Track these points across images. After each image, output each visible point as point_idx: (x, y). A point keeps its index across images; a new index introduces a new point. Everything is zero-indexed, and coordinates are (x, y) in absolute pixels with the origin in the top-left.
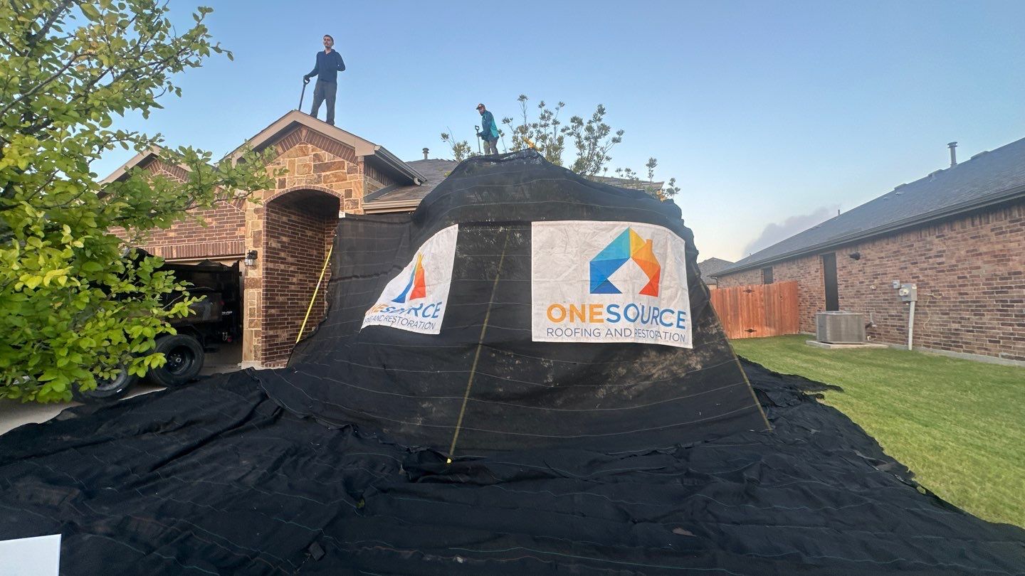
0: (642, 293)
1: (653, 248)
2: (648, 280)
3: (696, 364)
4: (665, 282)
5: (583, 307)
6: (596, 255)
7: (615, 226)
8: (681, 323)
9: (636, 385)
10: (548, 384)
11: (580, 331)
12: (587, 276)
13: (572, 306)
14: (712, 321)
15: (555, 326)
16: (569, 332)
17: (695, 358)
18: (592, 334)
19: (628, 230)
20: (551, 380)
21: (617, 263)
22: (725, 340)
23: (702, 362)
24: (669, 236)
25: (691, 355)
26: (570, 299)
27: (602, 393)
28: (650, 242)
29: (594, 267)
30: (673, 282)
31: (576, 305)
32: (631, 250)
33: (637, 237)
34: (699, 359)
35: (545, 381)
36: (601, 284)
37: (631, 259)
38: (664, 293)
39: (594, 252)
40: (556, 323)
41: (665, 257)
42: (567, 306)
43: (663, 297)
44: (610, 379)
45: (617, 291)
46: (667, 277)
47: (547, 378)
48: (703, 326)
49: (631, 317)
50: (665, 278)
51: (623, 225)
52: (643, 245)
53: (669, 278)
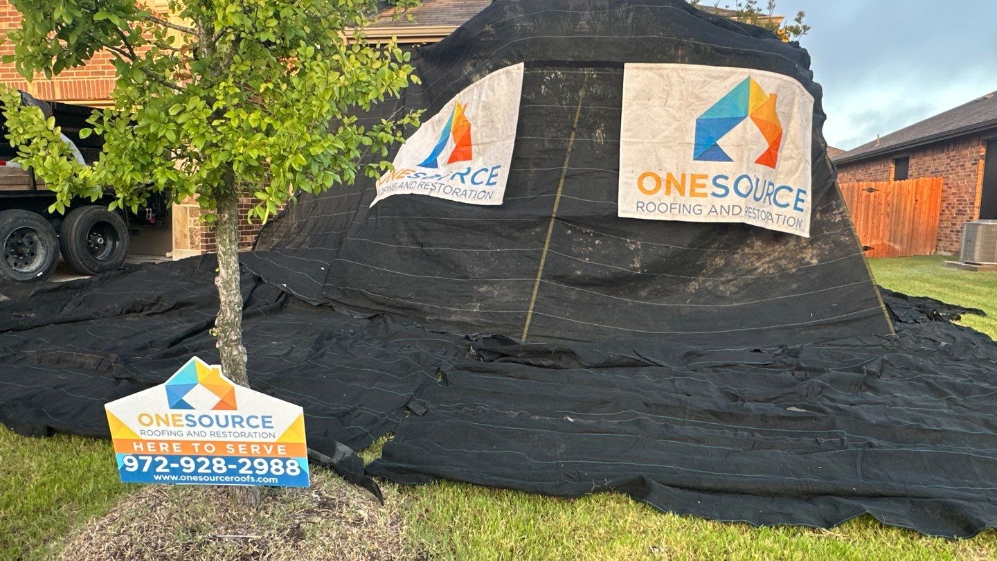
0: (758, 162)
1: (777, 105)
2: (767, 147)
3: (812, 258)
4: (786, 150)
5: (684, 176)
6: (705, 111)
7: (733, 73)
8: (800, 205)
9: (735, 279)
10: (634, 269)
11: (677, 206)
12: (691, 138)
13: (670, 175)
14: (836, 205)
15: (646, 199)
16: (663, 208)
17: (810, 251)
18: (692, 211)
19: (748, 80)
20: (637, 265)
21: (731, 123)
22: (850, 230)
23: (818, 255)
24: (798, 91)
25: (805, 248)
26: (667, 166)
27: (693, 287)
28: (774, 97)
29: (702, 126)
30: (796, 152)
31: (674, 174)
32: (750, 107)
33: (759, 89)
34: (815, 252)
35: (631, 266)
36: (708, 149)
37: (748, 118)
38: (783, 165)
39: (702, 107)
40: (648, 196)
41: (789, 117)
42: (663, 175)
43: (780, 170)
44: (704, 271)
45: (727, 159)
46: (789, 144)
47: (633, 263)
48: (824, 212)
49: (743, 191)
50: (786, 146)
51: (741, 73)
52: (765, 100)
53: (791, 146)
